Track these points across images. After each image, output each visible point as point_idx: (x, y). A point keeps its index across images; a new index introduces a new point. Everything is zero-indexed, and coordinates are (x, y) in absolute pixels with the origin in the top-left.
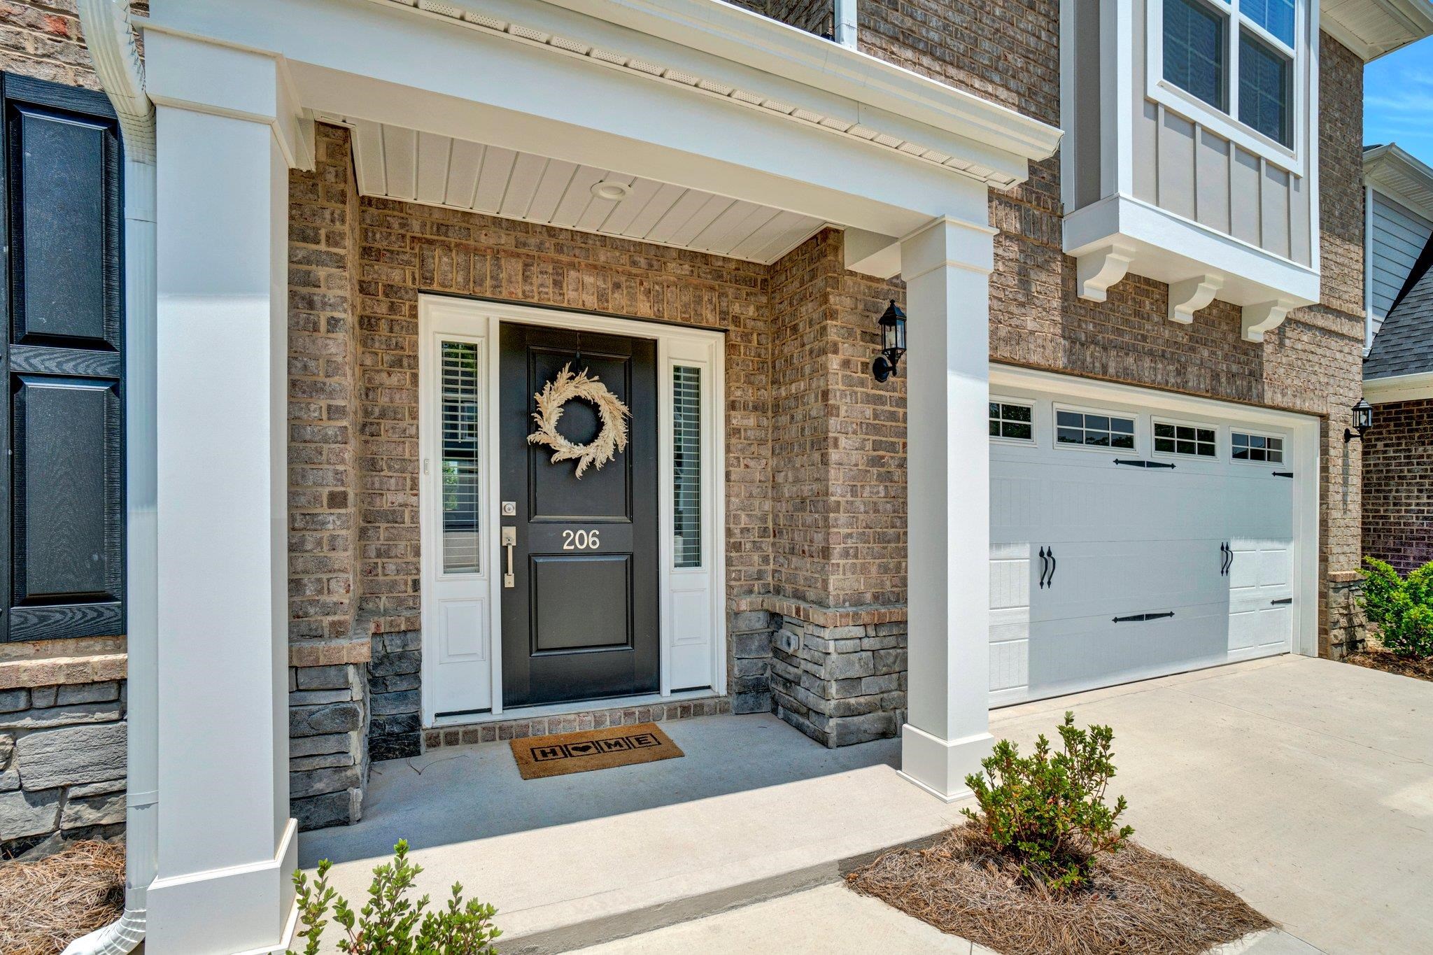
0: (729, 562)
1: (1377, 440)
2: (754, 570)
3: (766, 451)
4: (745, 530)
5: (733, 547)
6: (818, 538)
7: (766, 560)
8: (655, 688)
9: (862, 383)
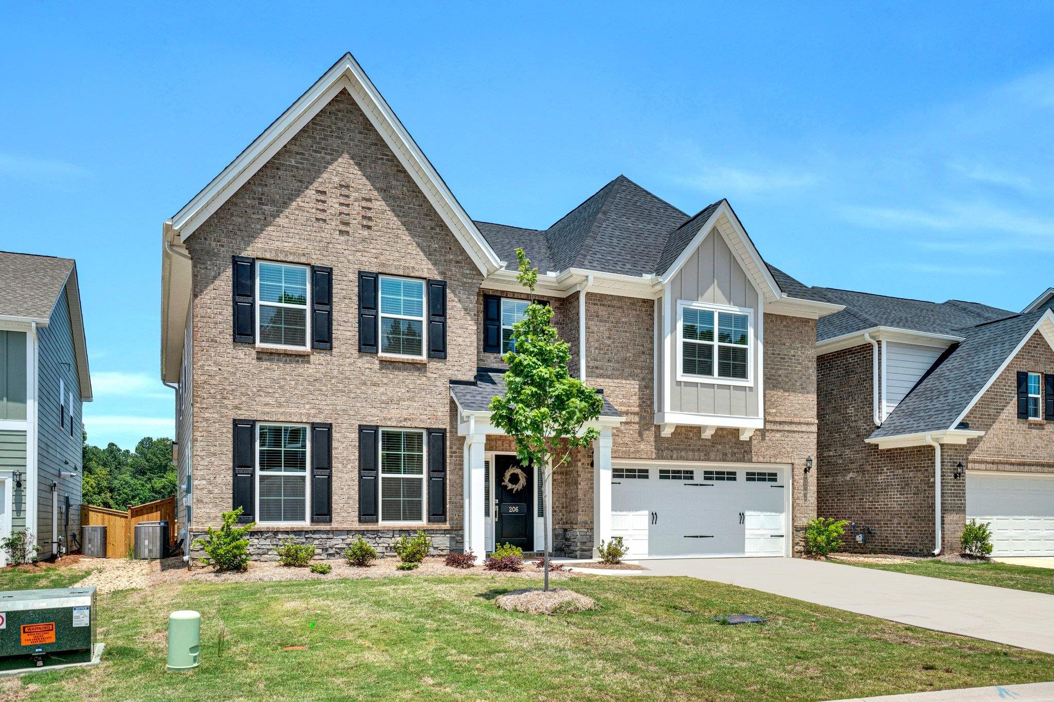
0: (553, 515)
1: (884, 467)
2: (560, 518)
3: (563, 485)
4: (557, 507)
5: (554, 511)
6: (576, 507)
7: (563, 515)
8: (532, 550)
9: (587, 468)
